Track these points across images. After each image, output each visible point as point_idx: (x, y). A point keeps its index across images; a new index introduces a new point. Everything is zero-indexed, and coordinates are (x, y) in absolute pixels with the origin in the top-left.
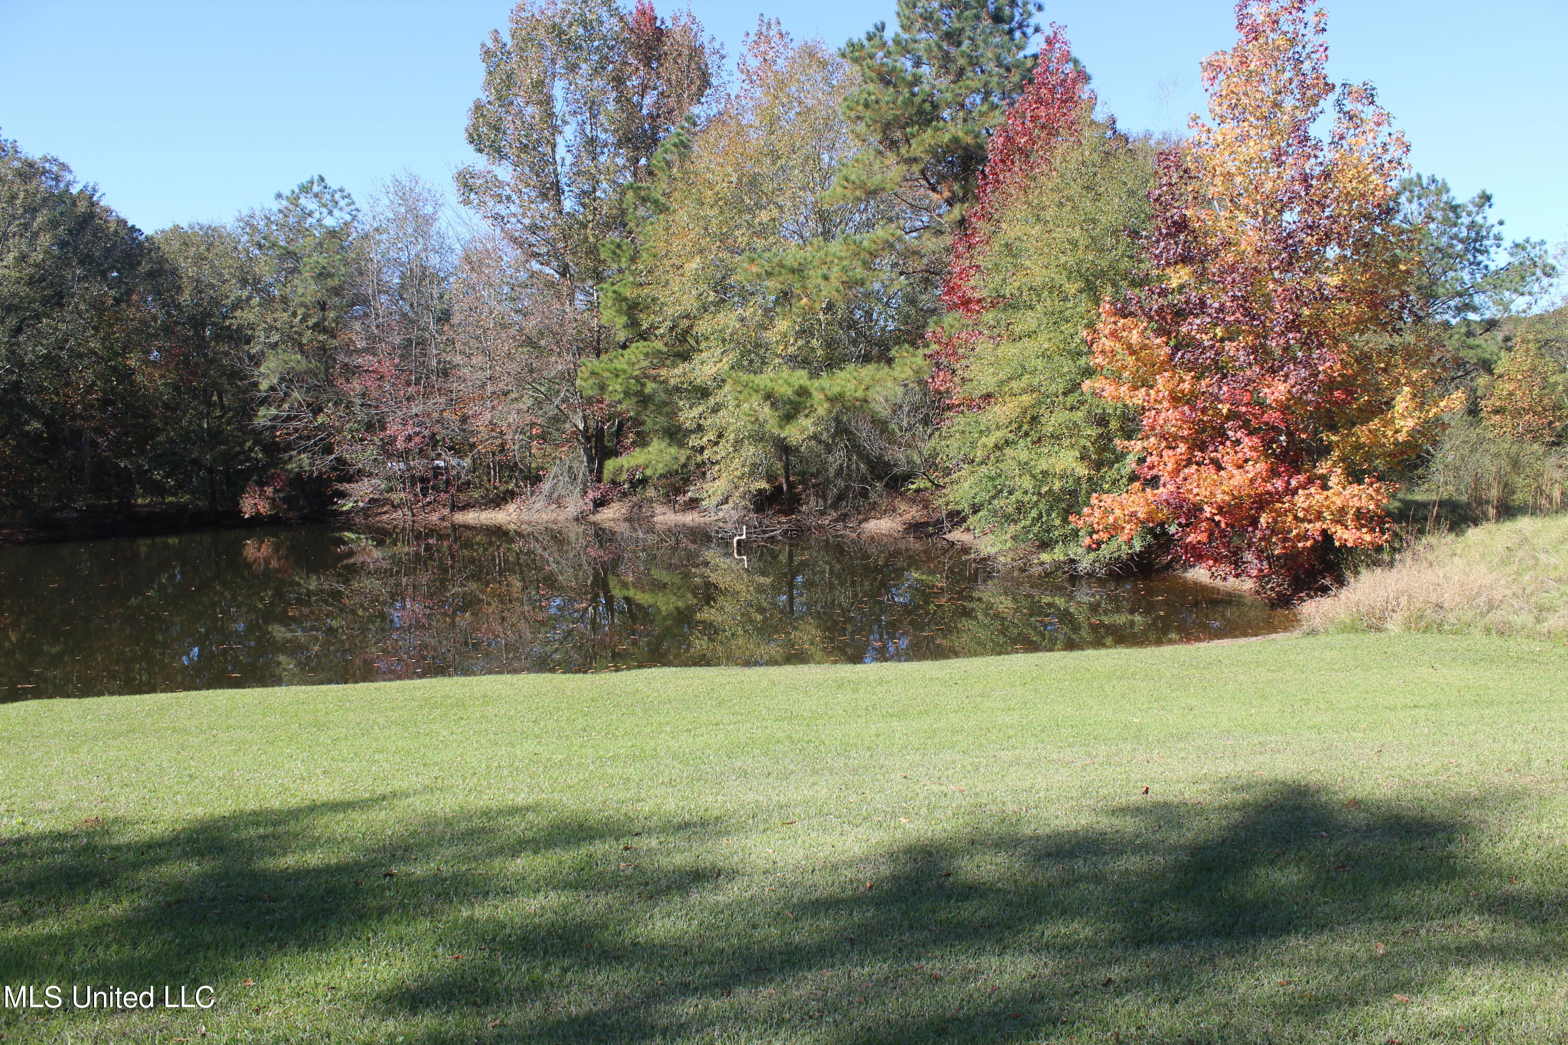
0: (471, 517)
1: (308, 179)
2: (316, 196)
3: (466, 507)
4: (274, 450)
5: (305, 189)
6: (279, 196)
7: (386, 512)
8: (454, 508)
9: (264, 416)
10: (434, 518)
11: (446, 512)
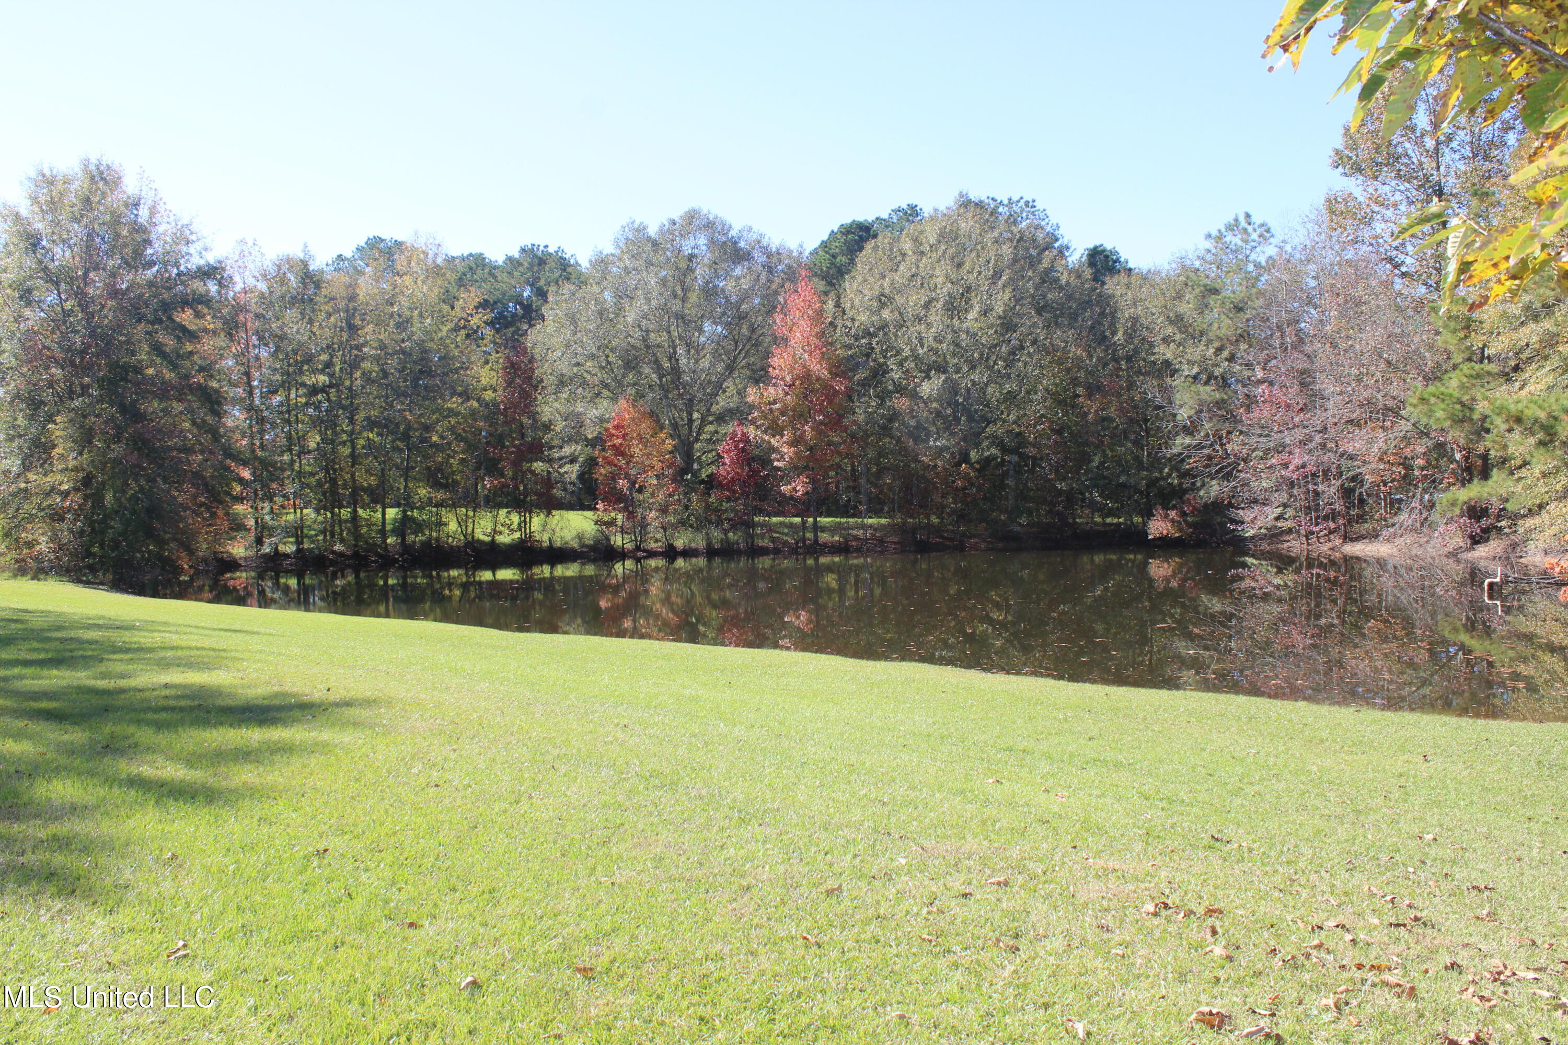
0: (1360, 549)
1: (1233, 217)
3: (1358, 538)
4: (1189, 476)
5: (1233, 227)
8: (1347, 538)
9: (1180, 445)
10: (1325, 547)
11: (1339, 542)
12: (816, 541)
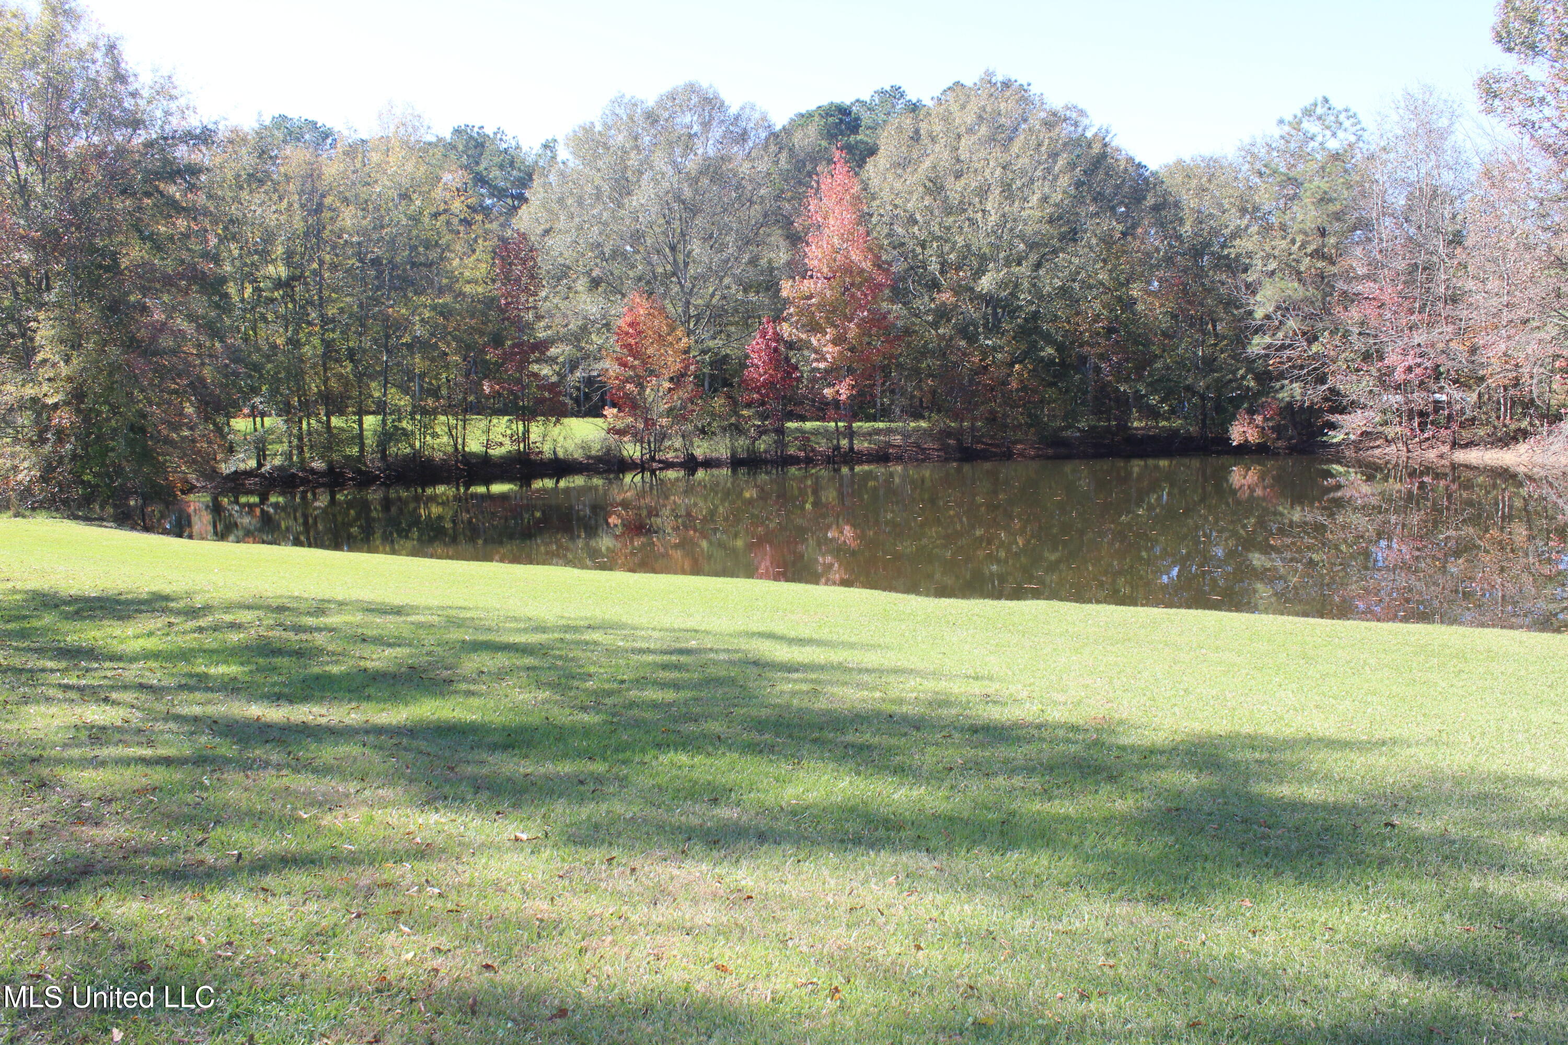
0: (1473, 456)
1: (1312, 101)
2: (1319, 118)
3: (1469, 445)
4: (1266, 378)
5: (1308, 112)
6: (1281, 122)
7: (1378, 447)
8: (1454, 445)
9: (1257, 345)
10: (1431, 455)
11: (1445, 449)
12: (851, 449)
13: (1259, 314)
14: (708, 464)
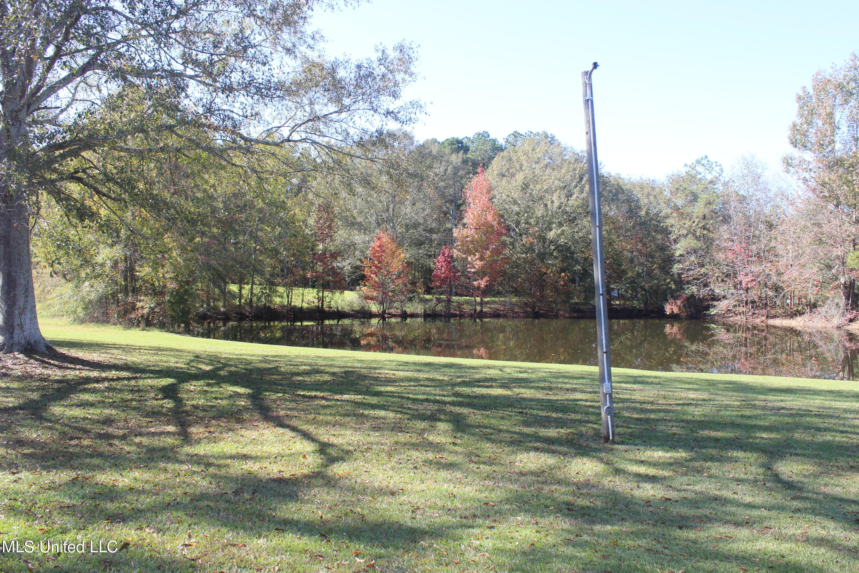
0: (777, 322)
1: (700, 157)
2: (703, 165)
3: (775, 317)
4: (680, 283)
5: (698, 162)
6: (686, 165)
7: (732, 317)
8: (768, 317)
9: (676, 268)
10: (758, 321)
11: (764, 318)
12: (482, 311)
13: (677, 254)
14: (412, 316)
